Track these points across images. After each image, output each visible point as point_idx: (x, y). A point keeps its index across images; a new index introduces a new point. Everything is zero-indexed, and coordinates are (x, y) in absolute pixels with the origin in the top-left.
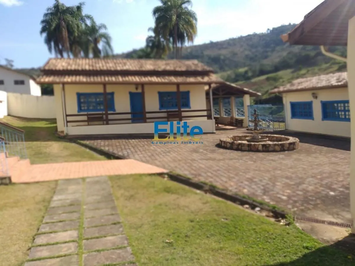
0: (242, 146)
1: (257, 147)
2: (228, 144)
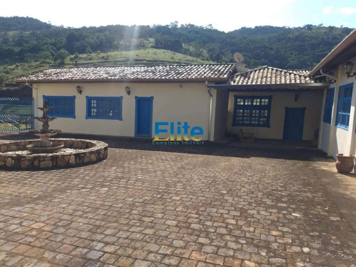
0: (40, 161)
1: (67, 160)
2: (10, 159)
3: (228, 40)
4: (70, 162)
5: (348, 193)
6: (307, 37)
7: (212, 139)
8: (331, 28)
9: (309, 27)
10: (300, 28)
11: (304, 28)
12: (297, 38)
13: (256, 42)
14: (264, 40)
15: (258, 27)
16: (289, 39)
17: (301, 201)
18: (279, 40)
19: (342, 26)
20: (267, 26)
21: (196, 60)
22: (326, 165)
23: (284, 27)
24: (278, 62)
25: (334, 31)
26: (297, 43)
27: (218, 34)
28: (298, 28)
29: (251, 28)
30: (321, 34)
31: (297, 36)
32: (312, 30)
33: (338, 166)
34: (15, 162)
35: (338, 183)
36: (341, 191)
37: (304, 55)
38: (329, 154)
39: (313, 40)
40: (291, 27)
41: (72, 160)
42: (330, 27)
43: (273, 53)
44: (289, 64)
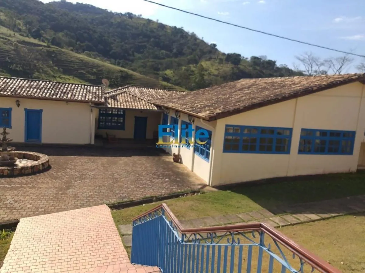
0: (25, 170)
3: (47, 13)
4: (40, 169)
5: (179, 170)
6: (129, 25)
7: (93, 142)
8: (149, 21)
9: (130, 16)
10: (121, 14)
11: (125, 15)
12: (119, 25)
13: (78, 21)
14: (86, 19)
15: (80, 3)
16: (112, 24)
17: (166, 175)
18: (102, 23)
19: (158, 20)
20: (89, 5)
21: (14, 34)
22: (168, 158)
23: (106, 9)
24: (102, 47)
25: (151, 24)
26: (119, 30)
27: (35, 4)
28: (119, 13)
29: (72, 3)
30: (140, 25)
31: (119, 23)
32: (133, 19)
33: (174, 159)
34: (10, 172)
35: (175, 166)
36: (177, 170)
37: (126, 43)
38: (167, 151)
39: (134, 30)
40: (113, 12)
41: (41, 168)
42: (148, 19)
43: (96, 36)
44: (113, 51)
